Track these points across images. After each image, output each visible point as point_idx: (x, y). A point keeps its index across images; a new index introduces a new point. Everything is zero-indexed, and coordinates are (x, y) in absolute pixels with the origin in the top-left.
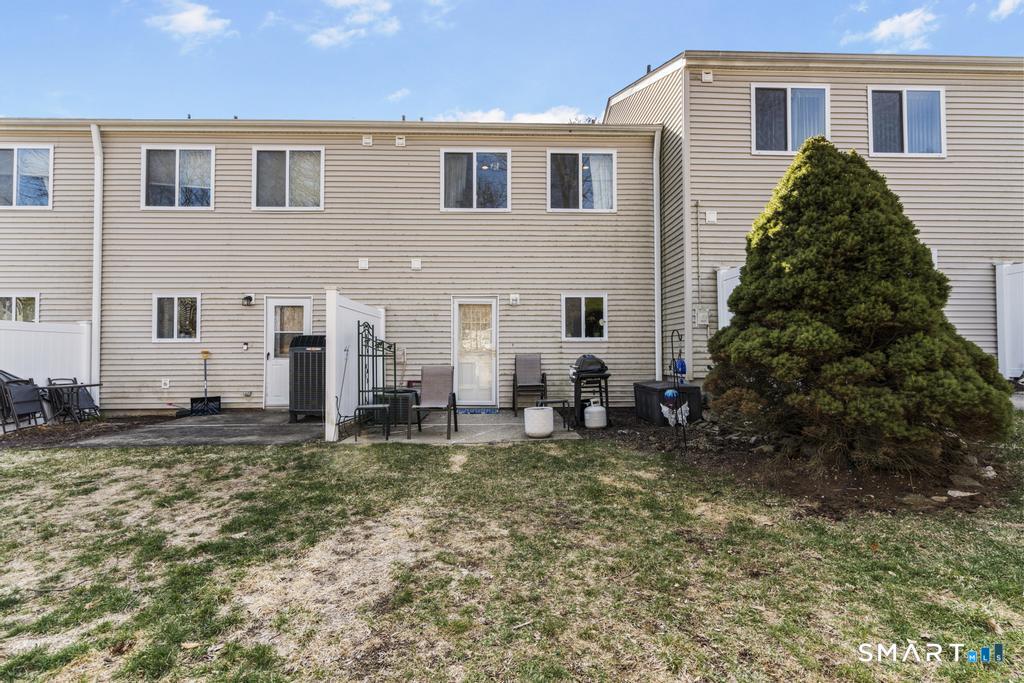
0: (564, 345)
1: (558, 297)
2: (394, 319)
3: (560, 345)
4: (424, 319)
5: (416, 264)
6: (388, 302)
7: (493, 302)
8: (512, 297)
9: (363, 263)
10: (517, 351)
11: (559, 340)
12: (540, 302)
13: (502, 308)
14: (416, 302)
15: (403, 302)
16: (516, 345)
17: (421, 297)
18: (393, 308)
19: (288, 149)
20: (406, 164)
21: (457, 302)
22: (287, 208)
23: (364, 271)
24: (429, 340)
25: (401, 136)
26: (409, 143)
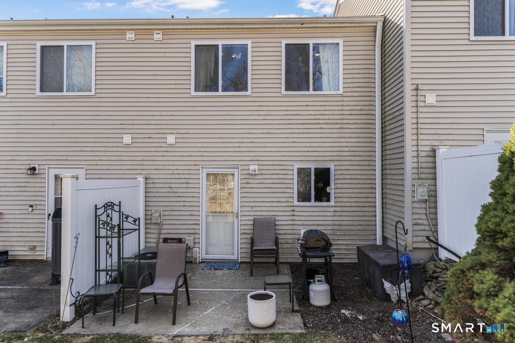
0: (296, 209)
1: (290, 168)
2: (152, 186)
3: (292, 208)
4: (177, 186)
5: (171, 139)
6: (147, 172)
7: (236, 172)
8: (252, 167)
9: (127, 139)
10: (256, 213)
11: (292, 204)
12: (275, 172)
13: (243, 177)
14: (171, 172)
15: (159, 172)
16: (254, 209)
17: (175, 167)
18: (152, 176)
19: (65, 44)
20: (163, 55)
21: (205, 171)
22: (65, 93)
23: (127, 146)
24: (182, 204)
25: (158, 32)
26: (166, 37)
